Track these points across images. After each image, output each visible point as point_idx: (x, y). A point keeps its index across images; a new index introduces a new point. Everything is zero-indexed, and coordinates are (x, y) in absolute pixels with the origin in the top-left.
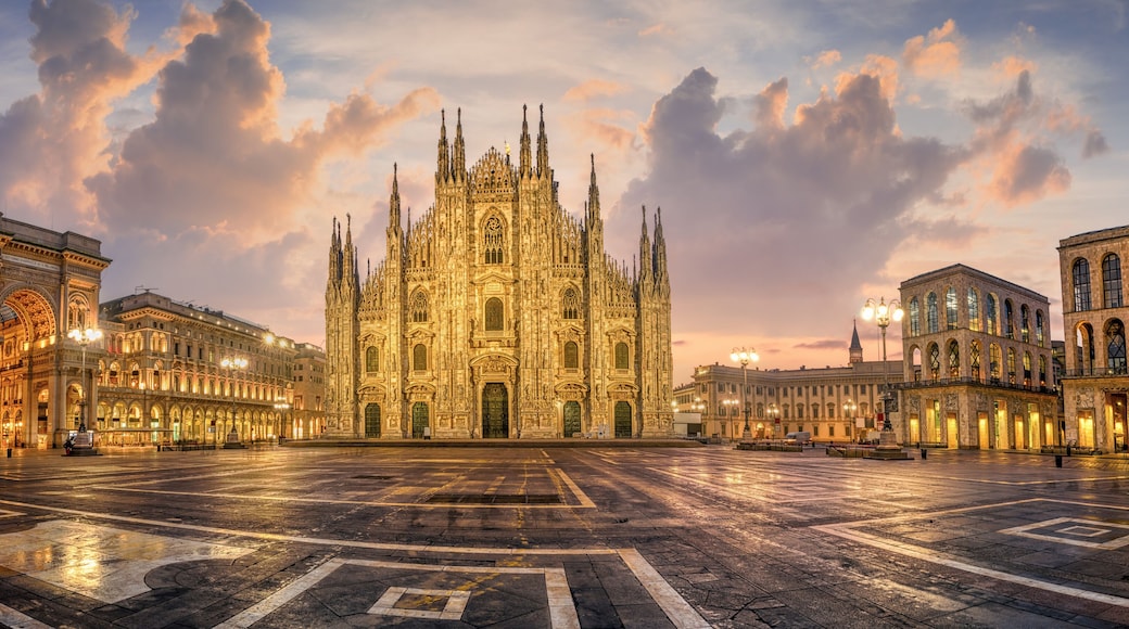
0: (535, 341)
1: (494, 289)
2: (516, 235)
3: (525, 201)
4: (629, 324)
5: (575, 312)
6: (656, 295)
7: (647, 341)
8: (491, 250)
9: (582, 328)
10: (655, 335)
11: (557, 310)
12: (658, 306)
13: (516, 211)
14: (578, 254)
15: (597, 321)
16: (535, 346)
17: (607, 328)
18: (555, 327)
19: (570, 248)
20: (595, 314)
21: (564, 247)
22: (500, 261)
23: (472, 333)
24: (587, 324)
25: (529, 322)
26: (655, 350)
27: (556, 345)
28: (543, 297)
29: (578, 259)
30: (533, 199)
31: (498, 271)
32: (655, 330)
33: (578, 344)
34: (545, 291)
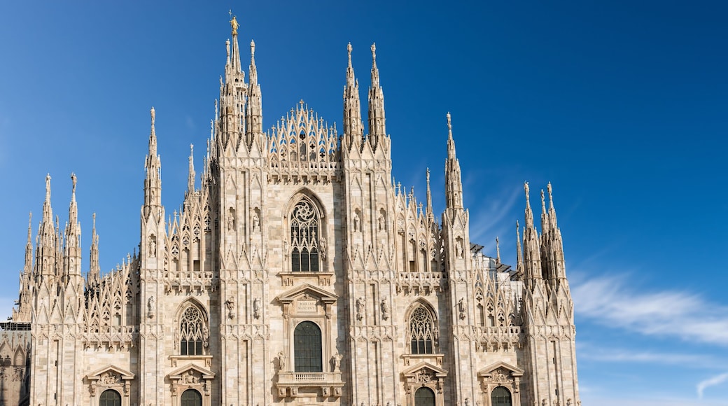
0: (373, 389)
1: (307, 309)
2: (342, 231)
3: (355, 183)
4: (509, 359)
5: (429, 342)
6: (551, 314)
7: (541, 384)
8: (300, 249)
9: (439, 366)
10: (552, 375)
11: (402, 340)
12: (555, 331)
13: (340, 195)
14: (430, 258)
15: (465, 357)
16: (373, 397)
17: (480, 367)
18: (401, 367)
19: (419, 248)
20: (461, 347)
21: (410, 247)
22: (315, 268)
23: (276, 377)
24: (449, 361)
25: (364, 360)
26: (554, 397)
27: (402, 393)
28: (384, 323)
29: (430, 265)
30: (366, 179)
31: (313, 282)
32: (552, 366)
33: (436, 392)
34: (388, 314)
